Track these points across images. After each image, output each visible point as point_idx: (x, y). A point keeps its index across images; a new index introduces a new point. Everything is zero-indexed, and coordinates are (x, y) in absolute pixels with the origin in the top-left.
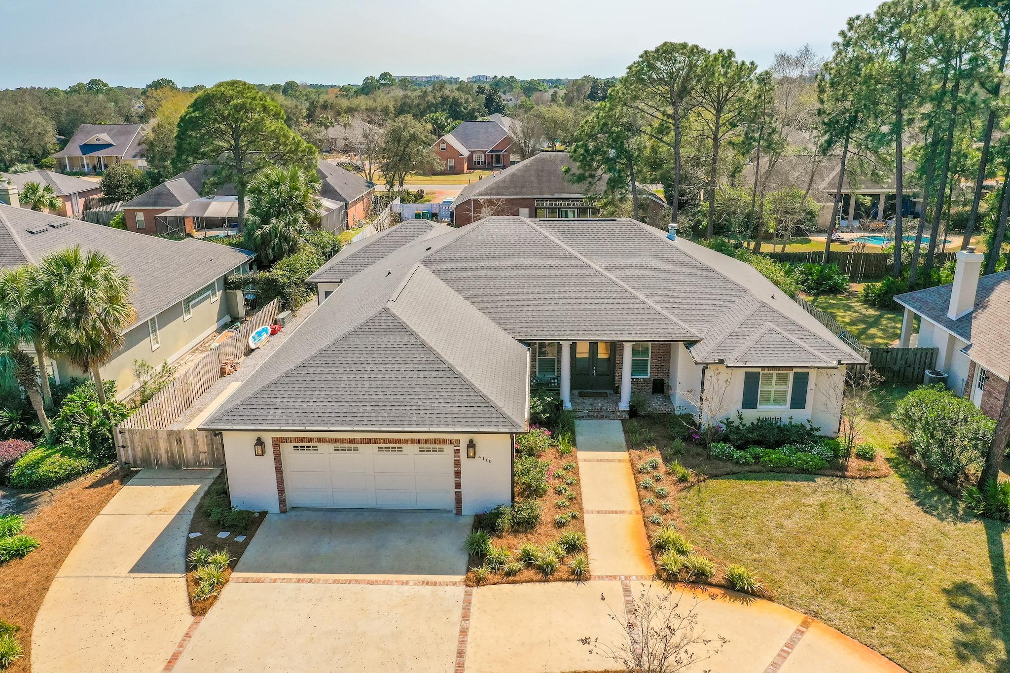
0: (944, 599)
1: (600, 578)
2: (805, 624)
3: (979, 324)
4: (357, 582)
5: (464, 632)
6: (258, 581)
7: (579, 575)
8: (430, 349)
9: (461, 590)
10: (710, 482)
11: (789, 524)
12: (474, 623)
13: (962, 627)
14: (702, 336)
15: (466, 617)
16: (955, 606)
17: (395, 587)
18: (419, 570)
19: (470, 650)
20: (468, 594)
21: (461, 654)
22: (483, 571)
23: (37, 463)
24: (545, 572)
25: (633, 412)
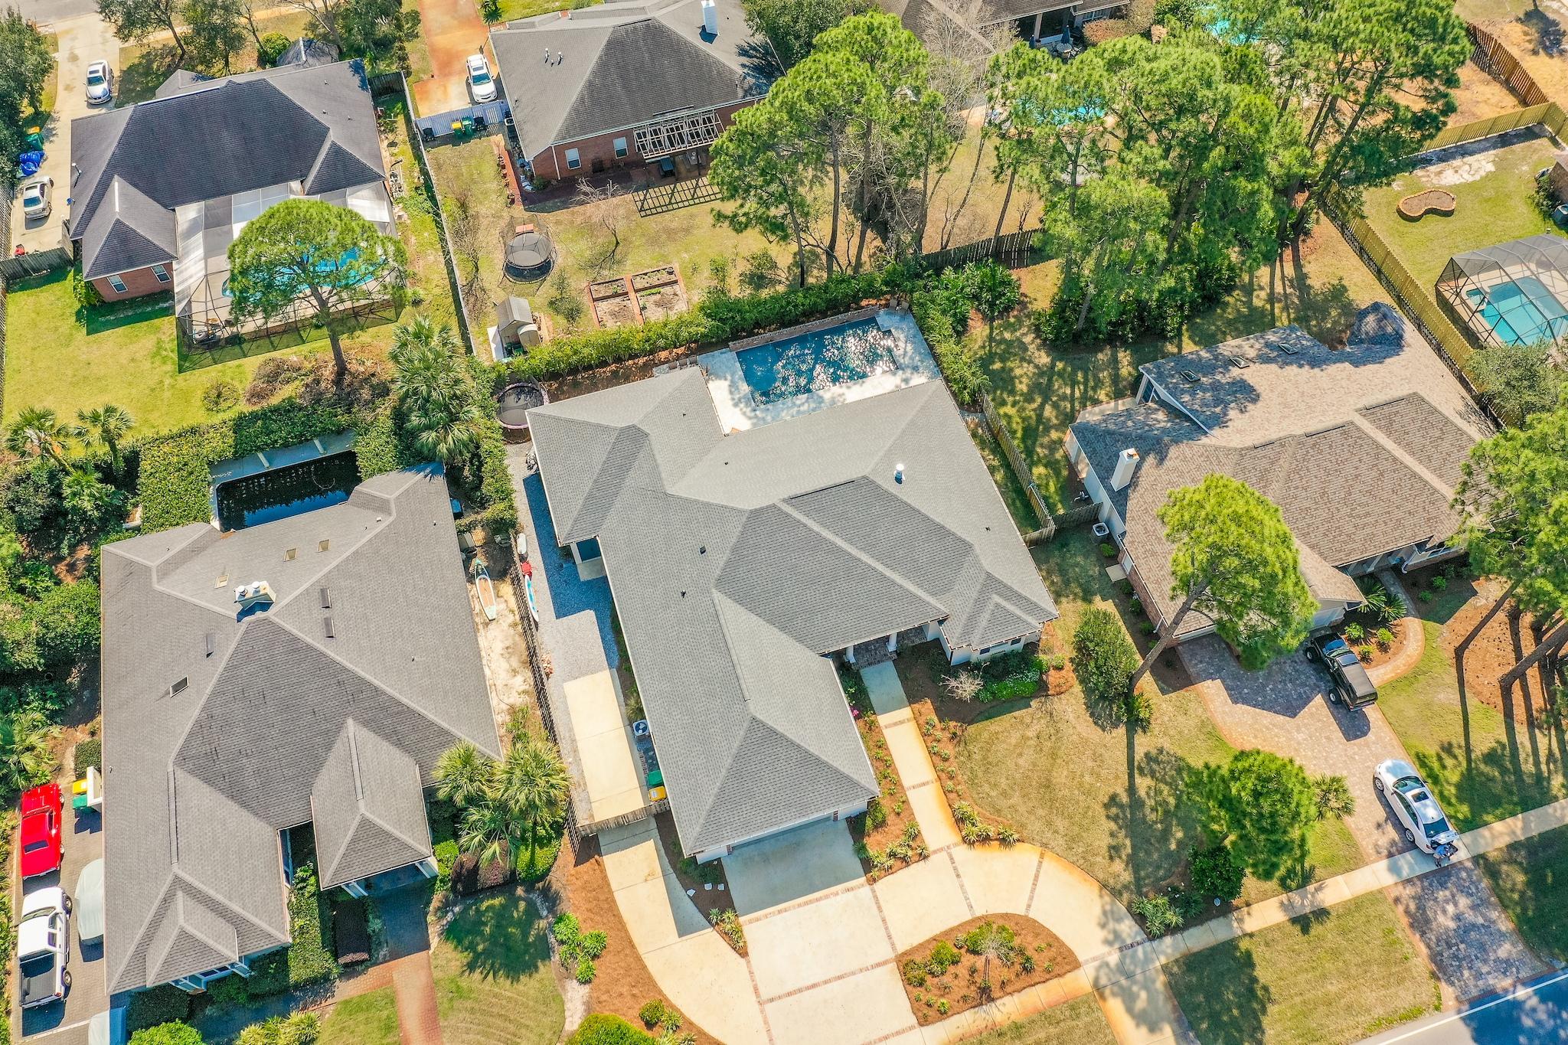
0: (1102, 811)
1: (935, 852)
2: (1042, 856)
3: (1133, 503)
4: (811, 902)
5: (884, 920)
6: (758, 920)
7: (923, 857)
8: (798, 746)
9: (867, 888)
10: (972, 729)
11: (1021, 761)
12: (886, 912)
13: (1112, 835)
14: (947, 611)
15: (880, 908)
16: (1108, 817)
17: (832, 900)
18: (838, 882)
19: (893, 933)
20: (873, 891)
21: (890, 937)
22: (875, 873)
23: (532, 862)
24: (905, 861)
25: (898, 653)
